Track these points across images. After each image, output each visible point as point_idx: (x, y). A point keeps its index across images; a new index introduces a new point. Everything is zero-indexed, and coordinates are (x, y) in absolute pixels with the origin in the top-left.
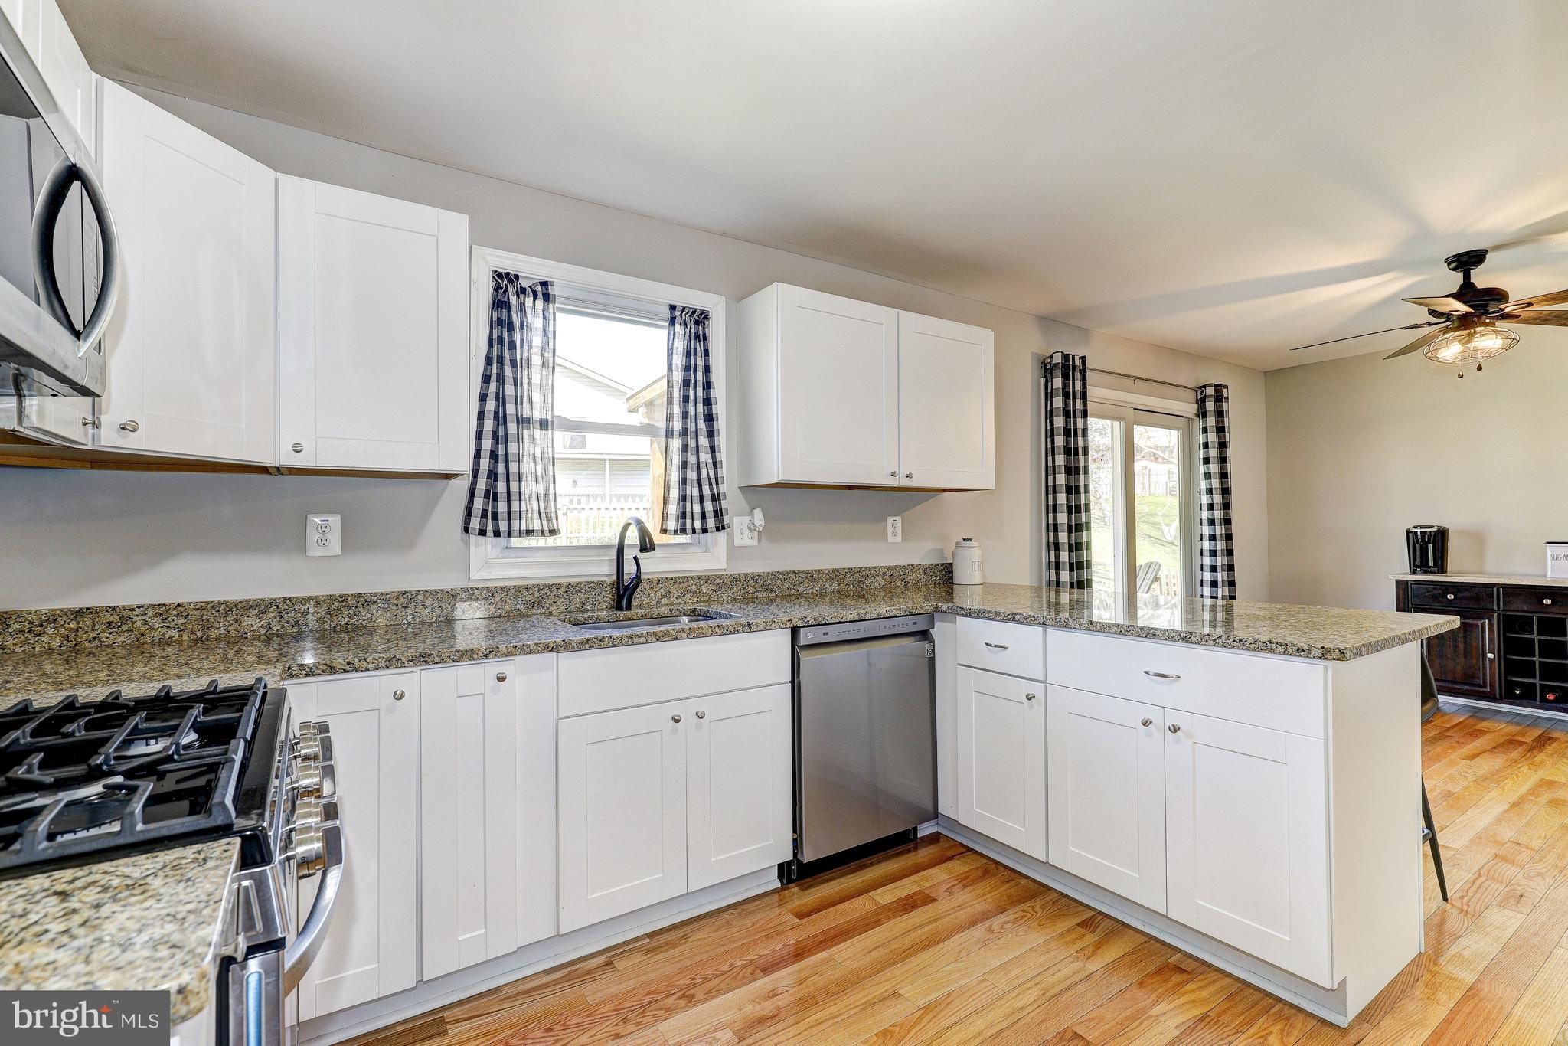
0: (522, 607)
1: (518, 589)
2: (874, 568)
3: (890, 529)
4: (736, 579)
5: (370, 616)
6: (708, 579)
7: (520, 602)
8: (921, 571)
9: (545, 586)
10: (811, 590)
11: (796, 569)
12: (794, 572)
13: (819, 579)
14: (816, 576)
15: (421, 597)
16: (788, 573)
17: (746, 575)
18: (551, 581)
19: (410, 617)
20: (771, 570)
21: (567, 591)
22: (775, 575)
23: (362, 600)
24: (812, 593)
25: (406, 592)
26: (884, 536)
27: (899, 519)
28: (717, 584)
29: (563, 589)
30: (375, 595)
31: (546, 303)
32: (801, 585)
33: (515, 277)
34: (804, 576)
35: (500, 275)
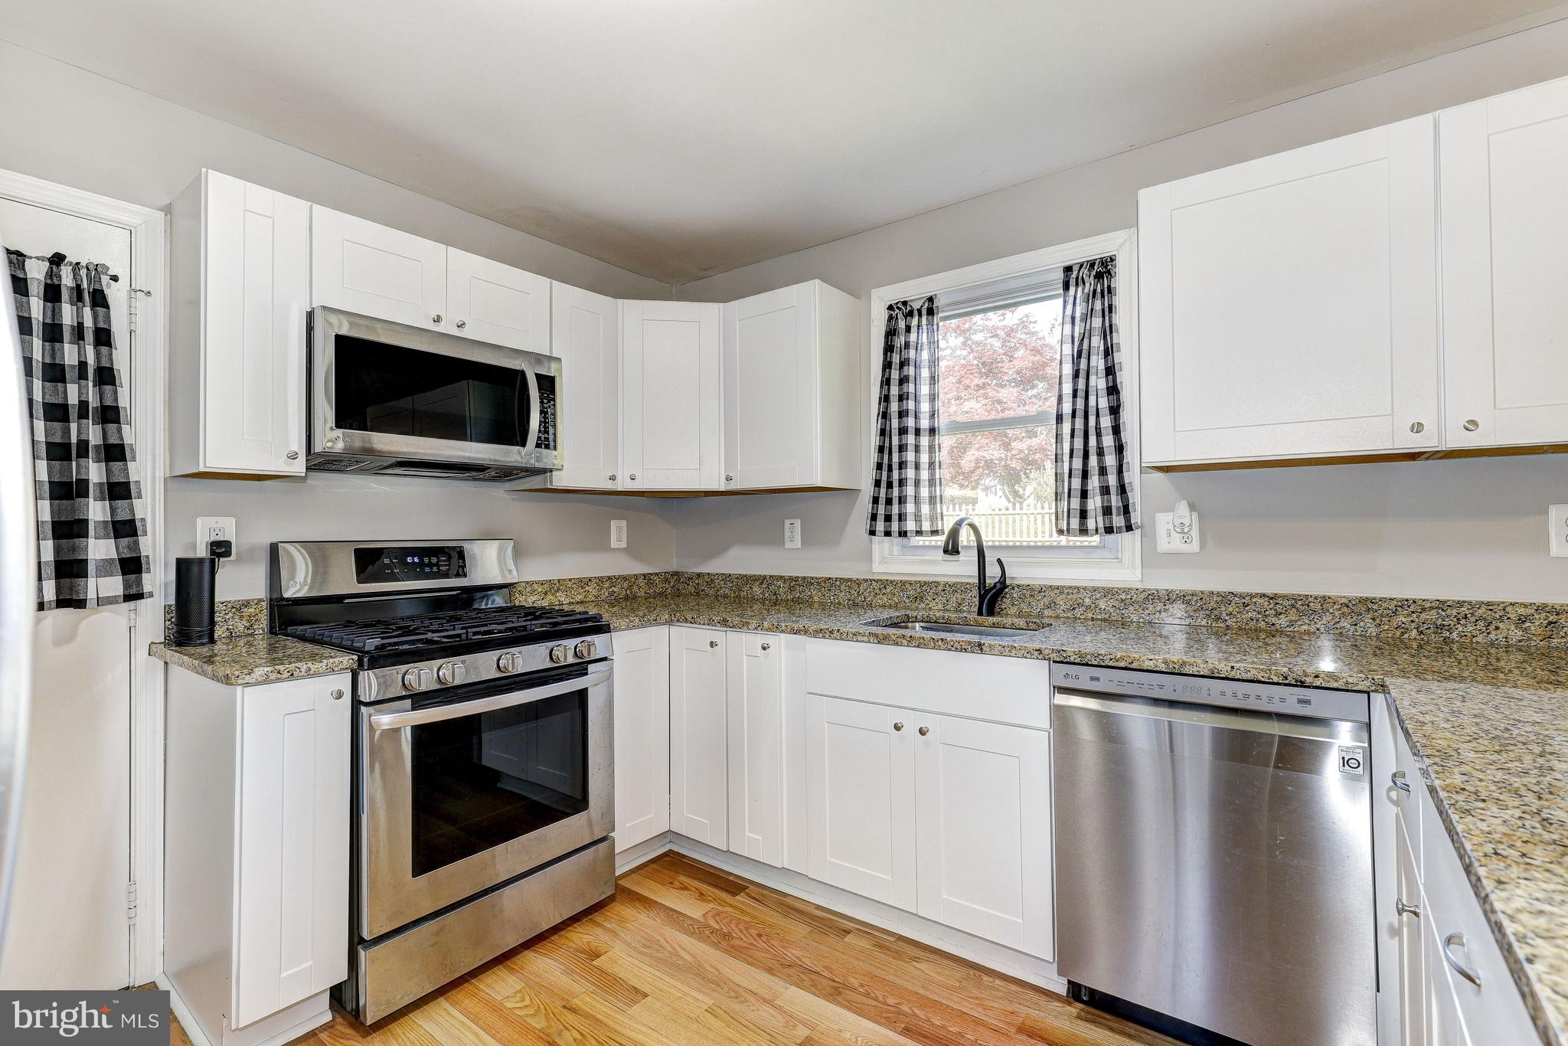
0: (907, 601)
1: (903, 583)
2: (1489, 604)
4: (1152, 596)
5: (810, 593)
6: (1108, 592)
7: (905, 596)
9: (925, 583)
11: (1269, 591)
12: (1264, 595)
13: (1324, 609)
14: (1317, 606)
15: (838, 583)
16: (1252, 596)
18: (931, 579)
19: (832, 598)
21: (944, 590)
22: (1225, 597)
23: (809, 582)
25: (830, 578)
28: (1122, 601)
29: (940, 588)
30: (812, 578)
31: (930, 317)
32: (1282, 616)
33: (905, 303)
34: (1286, 603)
35: (890, 308)
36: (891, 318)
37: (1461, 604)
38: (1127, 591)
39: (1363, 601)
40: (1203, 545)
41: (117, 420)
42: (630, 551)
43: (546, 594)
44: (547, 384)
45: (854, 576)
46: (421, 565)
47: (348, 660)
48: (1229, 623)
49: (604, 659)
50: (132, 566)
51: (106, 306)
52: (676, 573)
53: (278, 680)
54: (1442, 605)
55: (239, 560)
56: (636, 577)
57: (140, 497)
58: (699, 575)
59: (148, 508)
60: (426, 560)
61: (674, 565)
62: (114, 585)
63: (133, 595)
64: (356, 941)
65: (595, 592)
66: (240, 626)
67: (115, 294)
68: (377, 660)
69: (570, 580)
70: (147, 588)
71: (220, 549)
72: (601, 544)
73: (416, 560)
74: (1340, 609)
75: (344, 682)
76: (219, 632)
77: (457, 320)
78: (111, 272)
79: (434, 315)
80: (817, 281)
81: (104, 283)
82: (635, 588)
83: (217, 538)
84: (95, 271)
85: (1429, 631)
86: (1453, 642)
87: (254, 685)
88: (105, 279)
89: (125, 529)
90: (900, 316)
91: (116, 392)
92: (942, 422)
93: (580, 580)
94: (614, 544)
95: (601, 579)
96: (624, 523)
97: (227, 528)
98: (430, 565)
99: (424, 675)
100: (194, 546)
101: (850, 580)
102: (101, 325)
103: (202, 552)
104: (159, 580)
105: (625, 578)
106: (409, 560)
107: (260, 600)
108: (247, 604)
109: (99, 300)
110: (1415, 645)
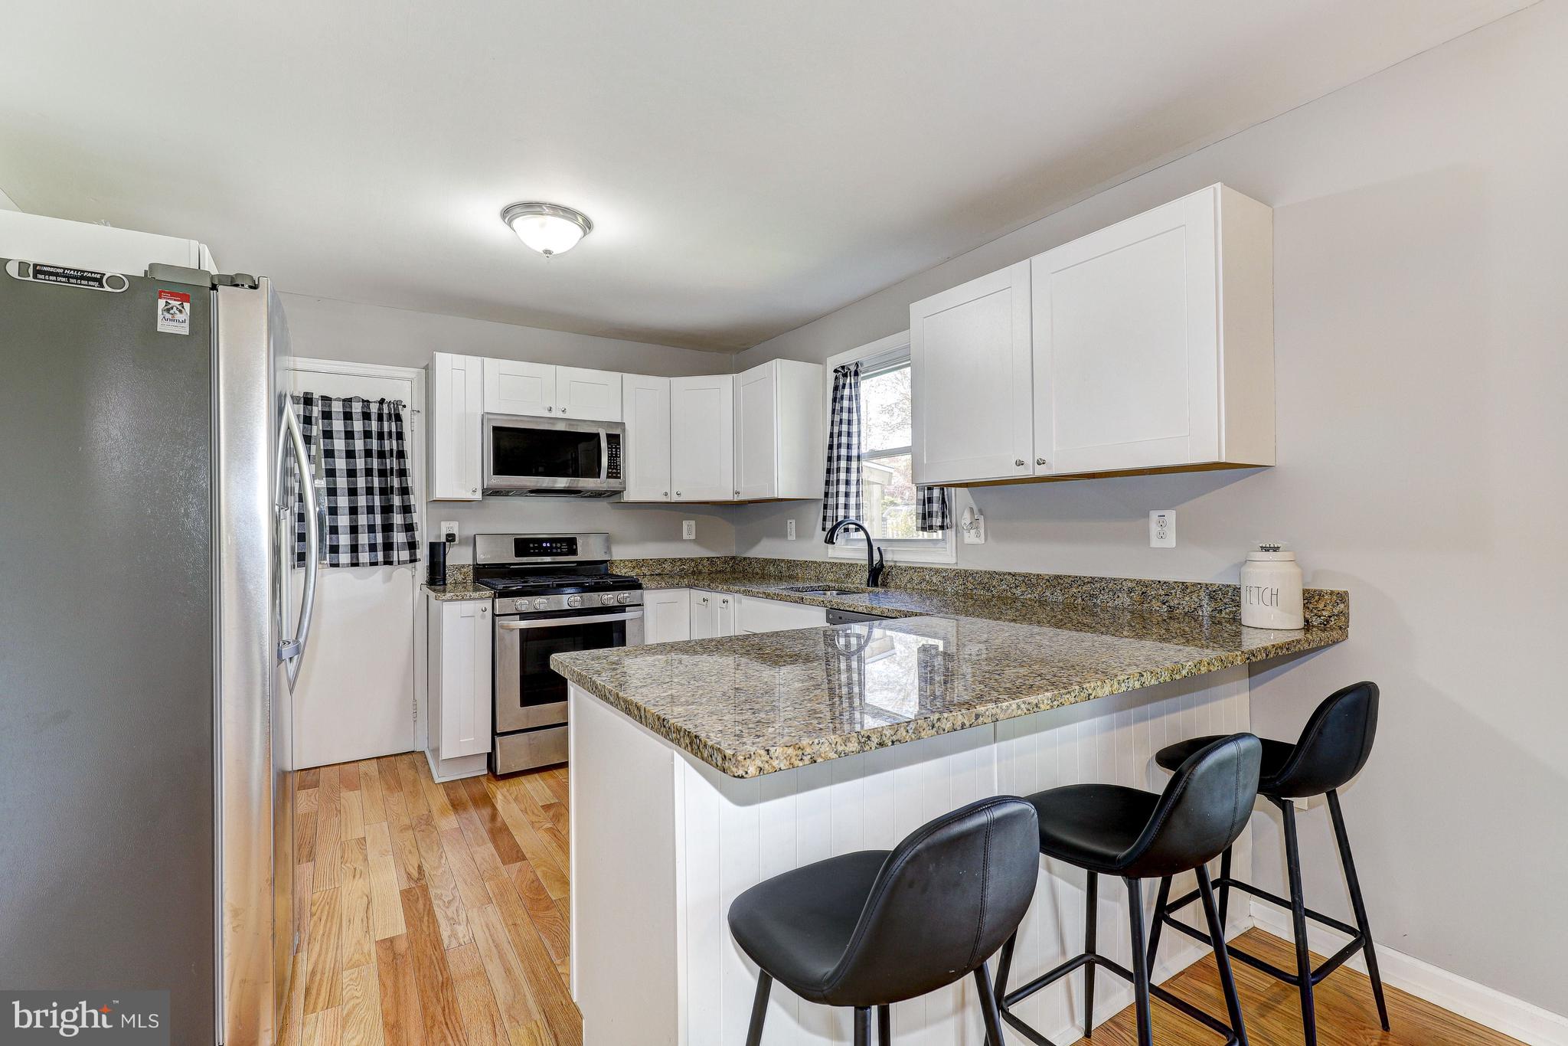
0: (843, 577)
1: (841, 564)
2: (1114, 580)
3: (1154, 528)
4: (958, 574)
5: (797, 572)
6: (937, 571)
7: (842, 573)
8: (1202, 594)
9: (852, 564)
10: (1029, 596)
11: (1012, 571)
12: (1010, 574)
13: (1038, 584)
14: (1034, 581)
15: (810, 564)
16: (1004, 574)
17: (966, 571)
18: (855, 562)
19: (808, 575)
20: (988, 570)
21: (860, 570)
22: (992, 575)
23: (796, 564)
24: (1030, 600)
26: (1145, 536)
27: (1171, 516)
29: (858, 568)
31: (856, 378)
32: (1019, 588)
33: (843, 367)
34: (1021, 579)
35: (836, 371)
36: (836, 378)
37: (1102, 579)
38: (946, 570)
39: (1057, 577)
40: (986, 540)
41: (405, 475)
42: (697, 541)
43: (634, 568)
44: (614, 440)
45: (818, 560)
46: (551, 548)
47: (489, 593)
48: (994, 593)
49: (640, 605)
50: (412, 546)
51: (401, 421)
52: (733, 558)
53: (457, 600)
54: (1093, 580)
55: (460, 543)
56: (702, 559)
57: (415, 512)
58: (745, 559)
59: (419, 517)
60: (554, 545)
61: (732, 551)
62: (405, 555)
63: (413, 560)
64: (494, 733)
65: (669, 568)
66: (460, 578)
67: (405, 414)
68: (504, 594)
69: (651, 560)
70: (418, 557)
71: (451, 538)
72: (676, 536)
73: (548, 545)
74: (1045, 584)
75: (488, 604)
76: (449, 580)
77: (562, 407)
78: (403, 404)
79: (548, 406)
80: (778, 360)
81: (400, 409)
82: (700, 567)
83: (450, 532)
84: (397, 403)
85: (1087, 599)
86: (1098, 606)
87: (446, 601)
88: (400, 407)
89: (409, 528)
90: (841, 376)
91: (405, 461)
92: (863, 450)
93: (659, 560)
94: (685, 536)
95: (674, 560)
96: (693, 523)
97: (454, 527)
98: (556, 548)
99: (524, 603)
100: (439, 536)
101: (816, 562)
102: (399, 430)
103: (443, 539)
104: (423, 553)
105: (692, 560)
106: (544, 545)
107: (470, 565)
108: (463, 566)
109: (398, 418)
110: (1080, 608)
